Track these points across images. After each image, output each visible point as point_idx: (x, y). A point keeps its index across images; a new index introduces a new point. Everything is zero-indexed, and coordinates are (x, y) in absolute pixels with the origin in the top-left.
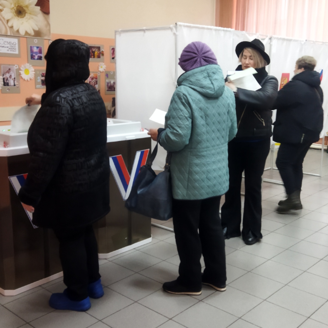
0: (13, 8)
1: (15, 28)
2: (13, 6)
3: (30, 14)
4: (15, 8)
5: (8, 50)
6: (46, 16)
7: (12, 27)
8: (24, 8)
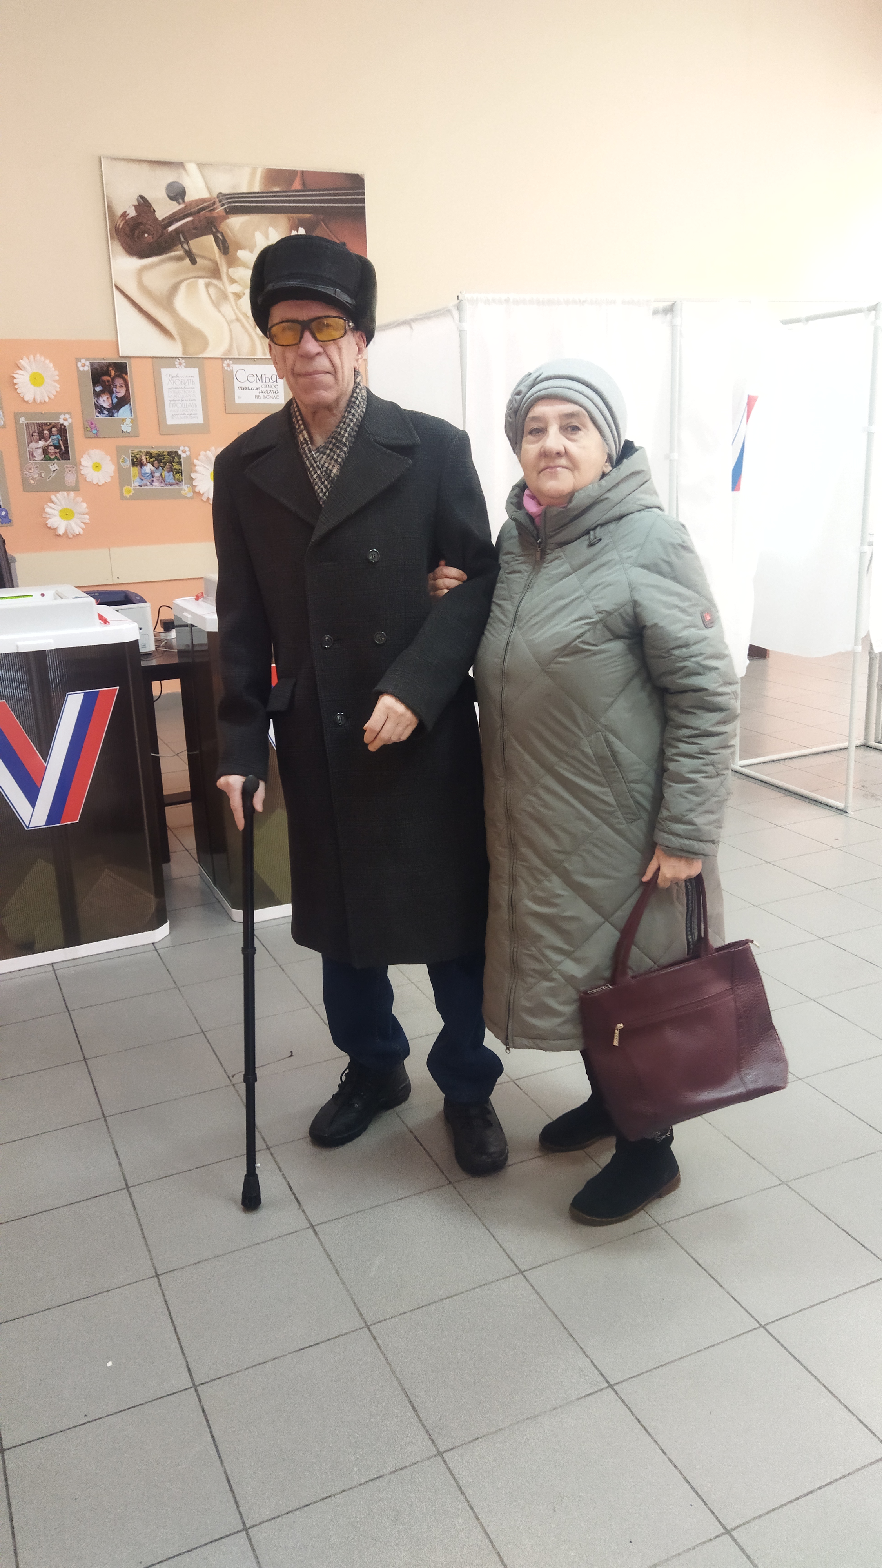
5: (257, 397)
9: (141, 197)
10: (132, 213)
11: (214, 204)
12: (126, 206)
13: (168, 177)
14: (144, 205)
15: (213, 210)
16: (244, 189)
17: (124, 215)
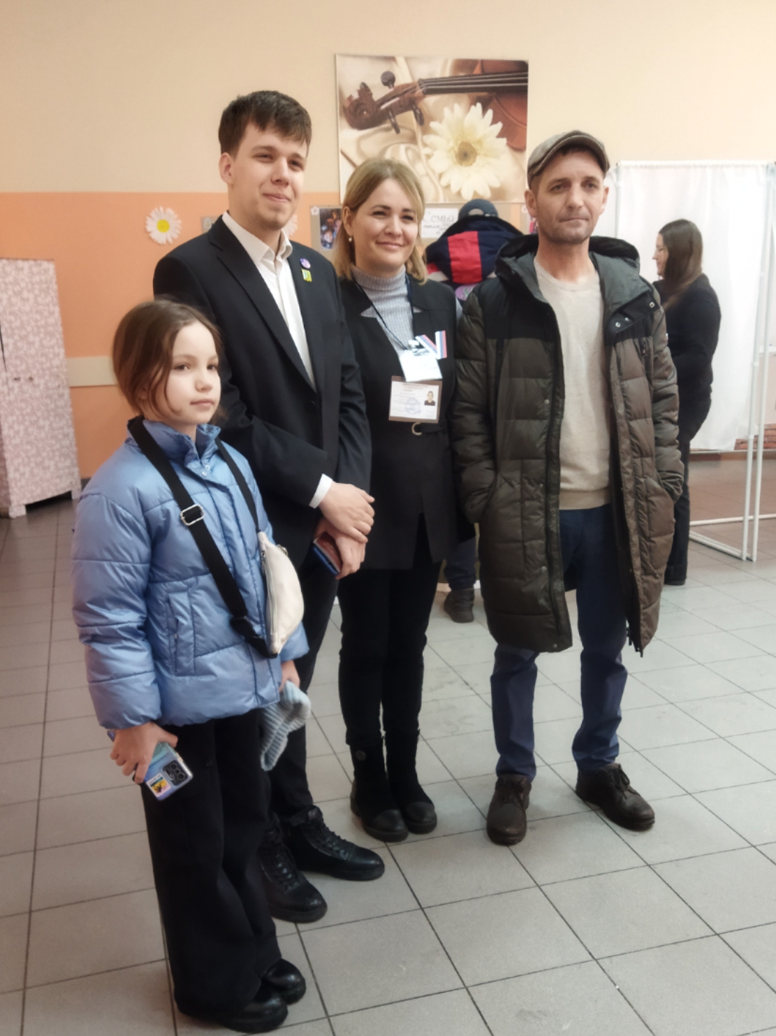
0: (453, 148)
1: (454, 189)
2: (452, 144)
3: (486, 155)
4: (456, 149)
6: (518, 155)
7: (448, 187)
8: (473, 145)
9: (364, 84)
10: (356, 96)
11: (415, 87)
12: (352, 92)
13: (383, 68)
14: (365, 90)
15: (414, 92)
16: (438, 75)
17: (350, 98)
